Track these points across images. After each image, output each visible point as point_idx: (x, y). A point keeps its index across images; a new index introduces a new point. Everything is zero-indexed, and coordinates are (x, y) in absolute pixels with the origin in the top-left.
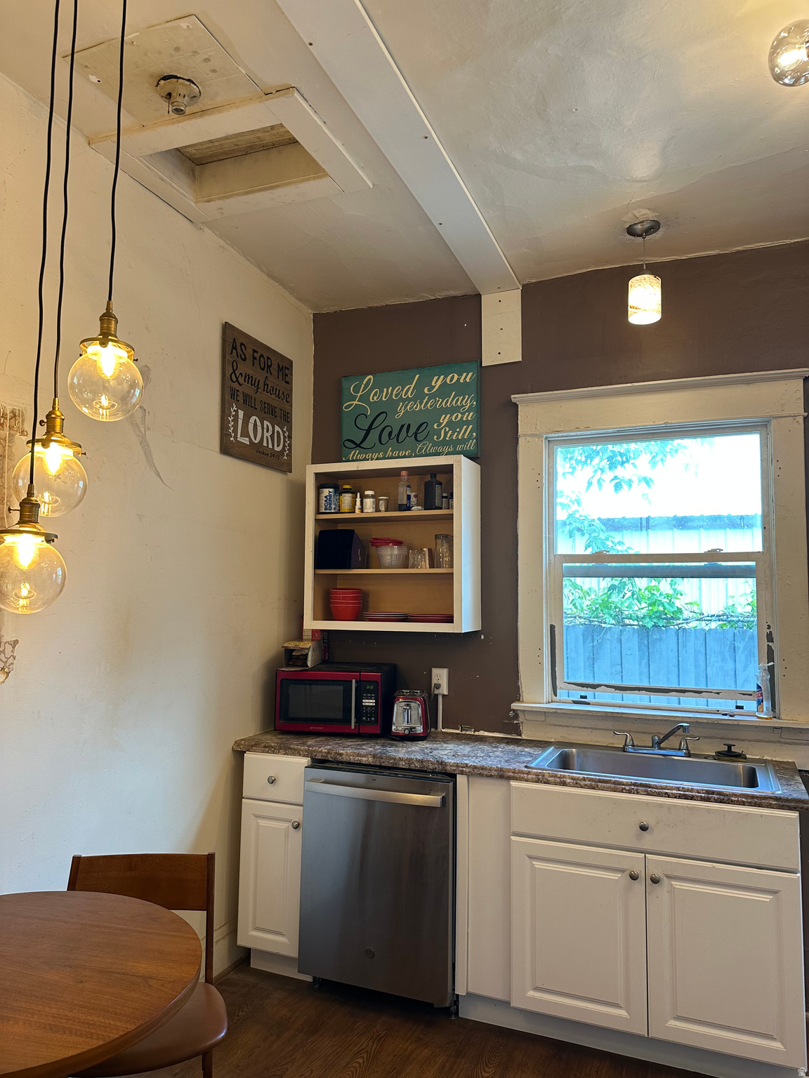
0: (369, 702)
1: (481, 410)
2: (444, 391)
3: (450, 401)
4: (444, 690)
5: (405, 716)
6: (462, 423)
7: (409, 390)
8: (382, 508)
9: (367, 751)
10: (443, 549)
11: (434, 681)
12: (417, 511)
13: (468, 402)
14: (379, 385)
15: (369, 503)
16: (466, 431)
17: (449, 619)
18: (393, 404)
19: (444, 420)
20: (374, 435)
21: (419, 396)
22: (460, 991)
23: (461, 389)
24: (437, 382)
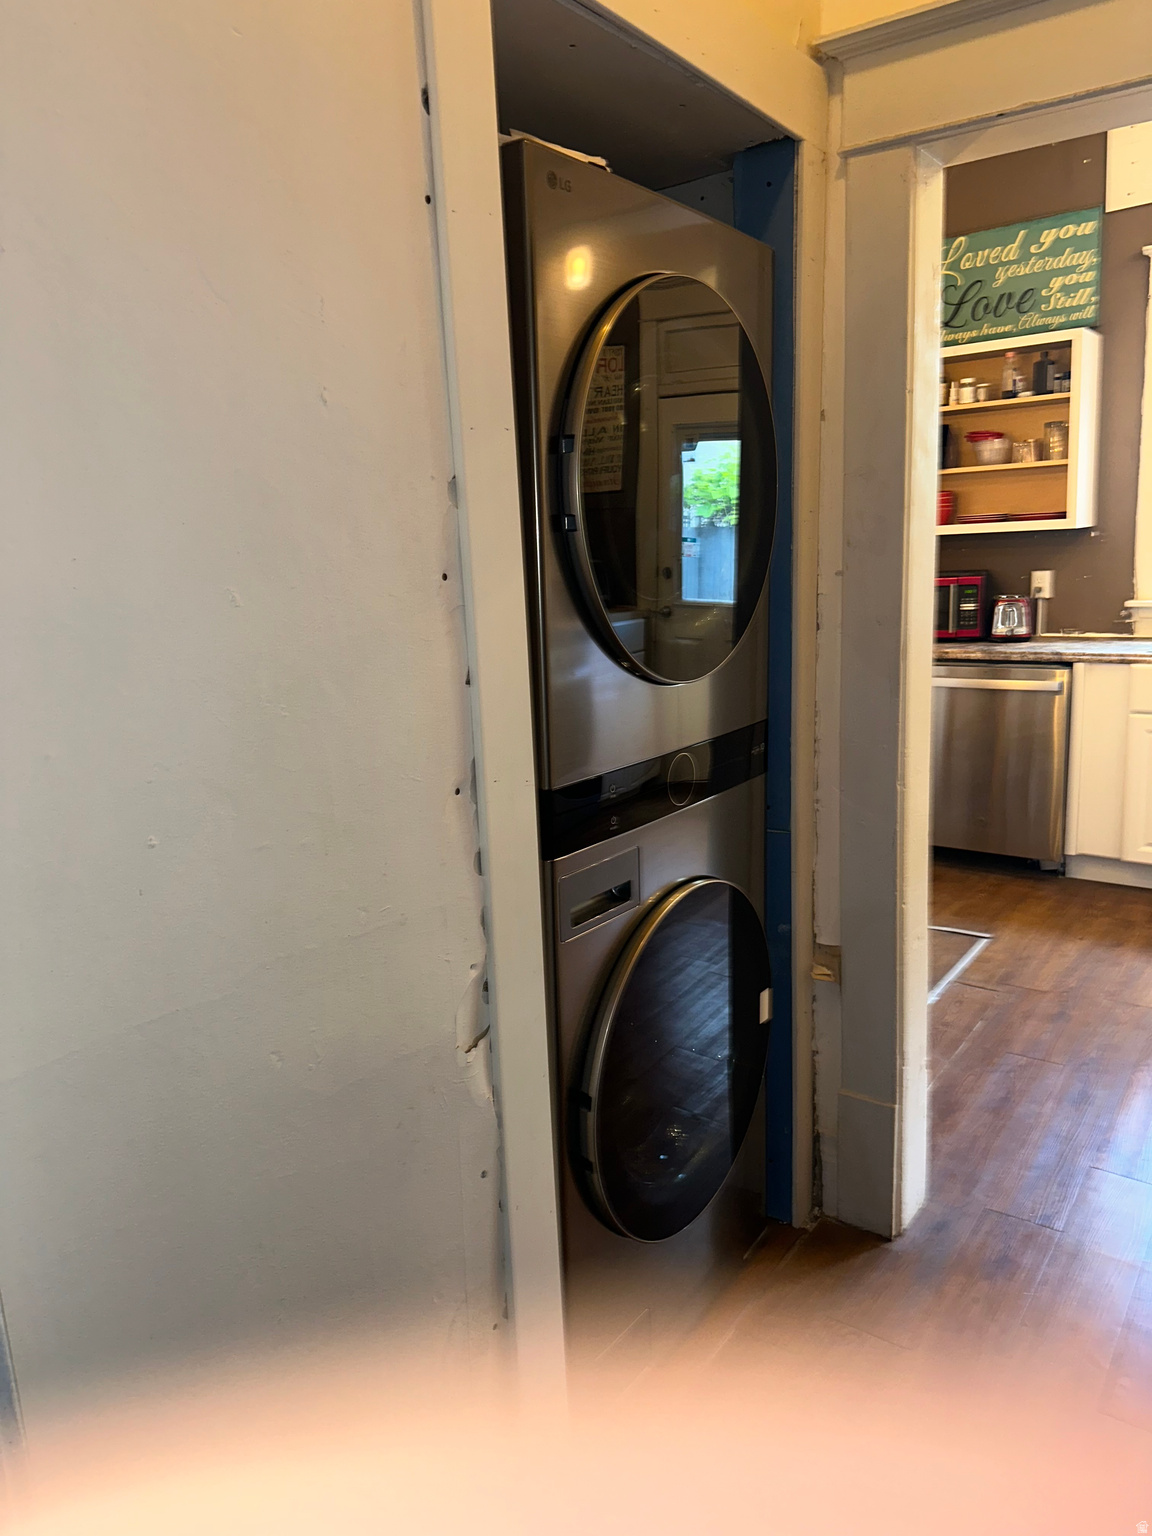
0: (969, 607)
1: (1104, 268)
2: (1057, 248)
3: (1067, 259)
4: (1047, 593)
5: (1007, 619)
6: (1078, 286)
7: (1012, 251)
8: (982, 396)
9: (975, 651)
10: (1055, 440)
11: (1035, 584)
12: (1026, 397)
13: (1088, 258)
14: (973, 248)
15: (967, 393)
16: (1084, 296)
17: (1063, 515)
18: (991, 269)
19: (1057, 283)
20: (967, 309)
21: (1024, 257)
22: (1071, 850)
23: (1079, 244)
24: (1048, 237)
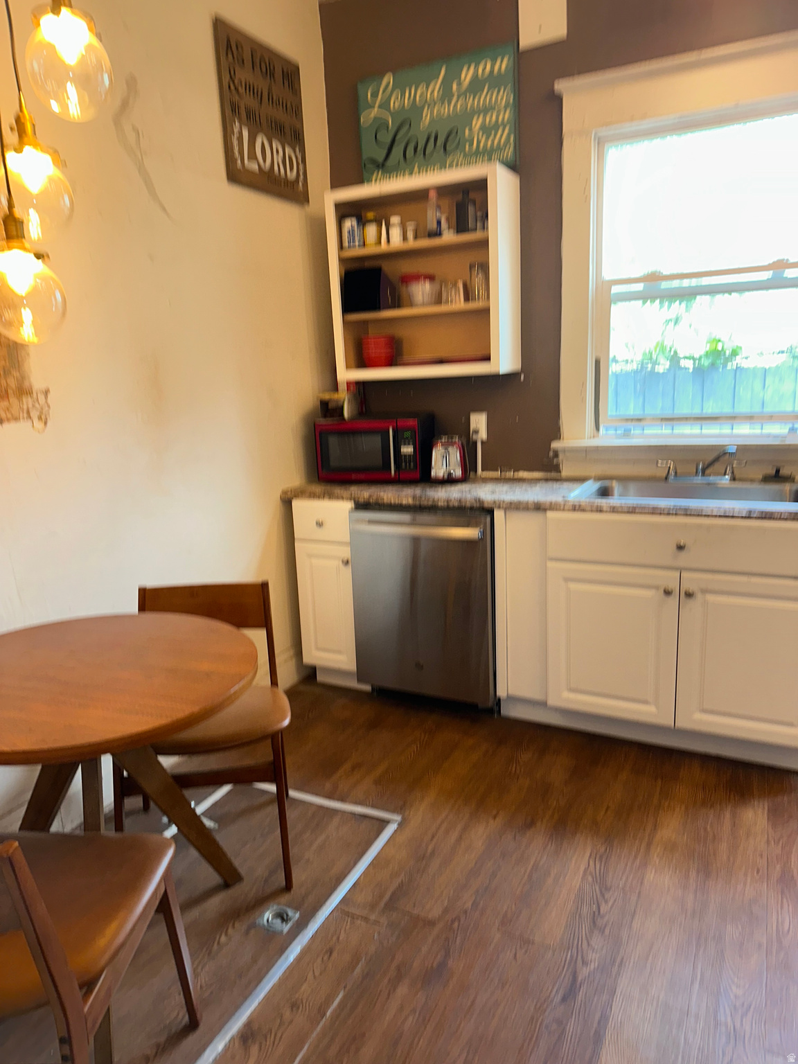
0: (407, 450)
1: (519, 106)
2: (476, 86)
3: (484, 98)
4: (483, 435)
5: (445, 460)
6: (496, 127)
7: (436, 87)
8: (410, 235)
9: (407, 495)
10: (478, 280)
11: (473, 426)
12: (449, 237)
13: (504, 97)
14: (400, 86)
15: (396, 233)
16: (504, 136)
17: (487, 358)
18: (417, 109)
19: (477, 123)
20: (397, 151)
21: (446, 95)
22: (501, 692)
23: (494, 81)
24: (467, 75)
